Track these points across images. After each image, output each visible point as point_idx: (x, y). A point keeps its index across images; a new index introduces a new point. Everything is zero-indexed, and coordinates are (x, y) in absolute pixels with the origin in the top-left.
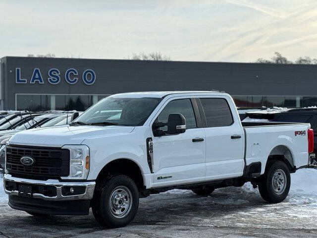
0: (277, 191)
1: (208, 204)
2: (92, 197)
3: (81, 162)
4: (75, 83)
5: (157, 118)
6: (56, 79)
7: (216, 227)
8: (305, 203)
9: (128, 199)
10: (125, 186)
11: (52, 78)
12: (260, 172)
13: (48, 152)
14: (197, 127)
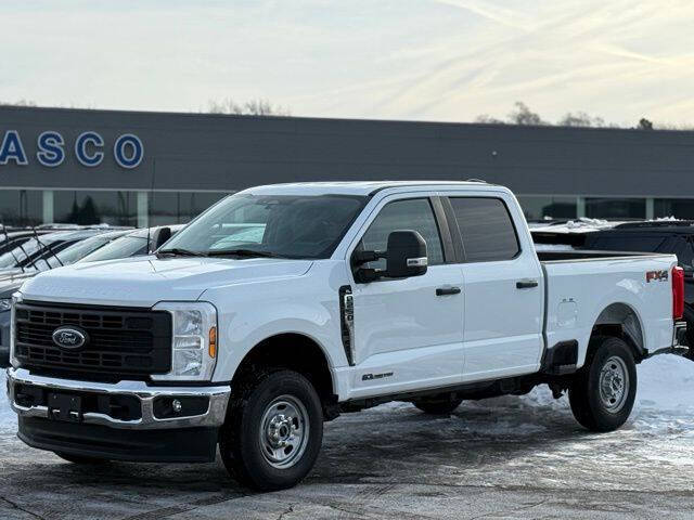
0: (609, 404)
1: (459, 434)
2: (222, 420)
3: (199, 342)
4: (98, 163)
5: (361, 241)
6: (56, 155)
7: (499, 488)
8: (671, 431)
9: (300, 425)
10: (291, 394)
11: (45, 152)
12: (575, 362)
13: (120, 318)
14: (445, 262)
